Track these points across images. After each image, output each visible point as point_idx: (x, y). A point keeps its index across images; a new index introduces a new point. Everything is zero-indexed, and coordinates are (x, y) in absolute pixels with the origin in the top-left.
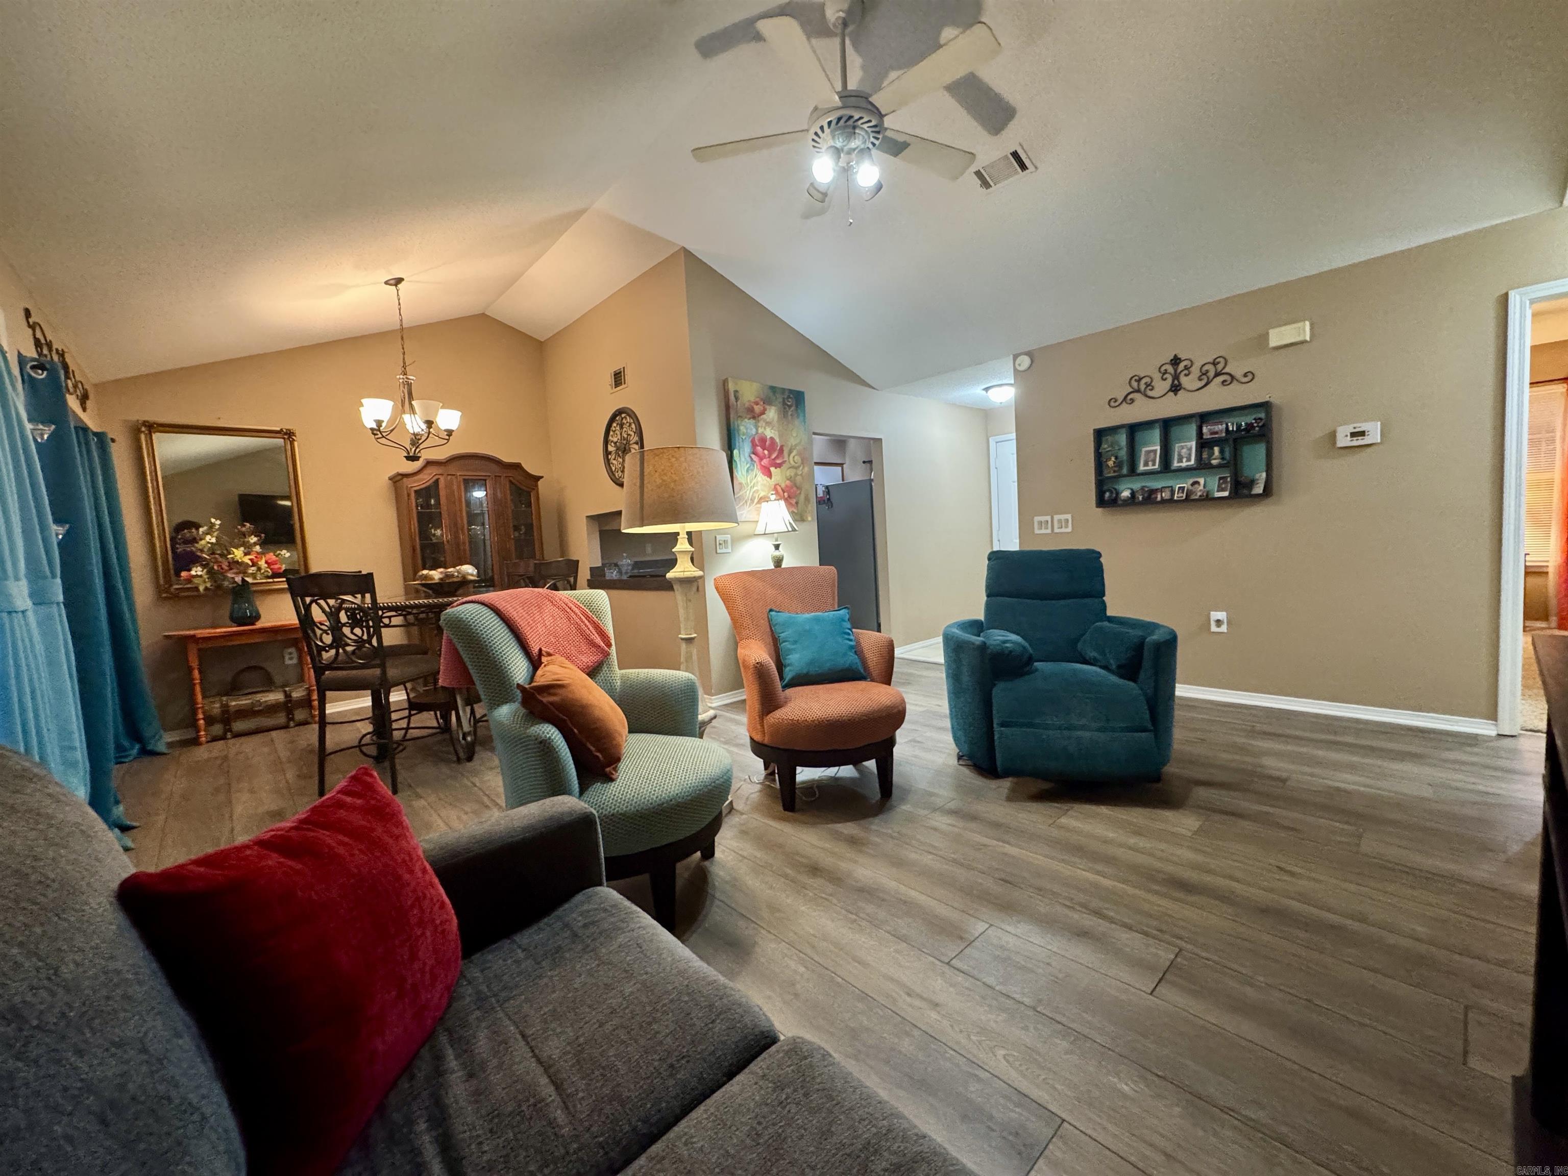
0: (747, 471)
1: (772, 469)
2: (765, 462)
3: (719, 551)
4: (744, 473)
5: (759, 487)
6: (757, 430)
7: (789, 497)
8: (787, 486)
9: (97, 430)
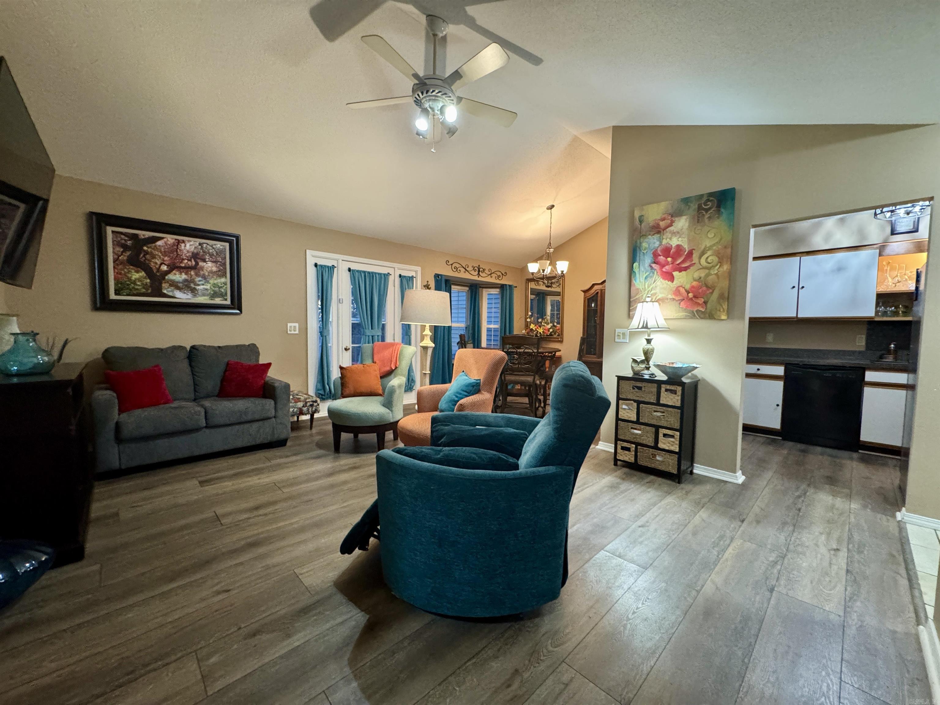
0: (646, 278)
1: (675, 274)
2: (667, 268)
3: (617, 340)
4: (642, 280)
5: (657, 291)
6: (661, 242)
7: (695, 297)
8: (693, 287)
9: (510, 284)
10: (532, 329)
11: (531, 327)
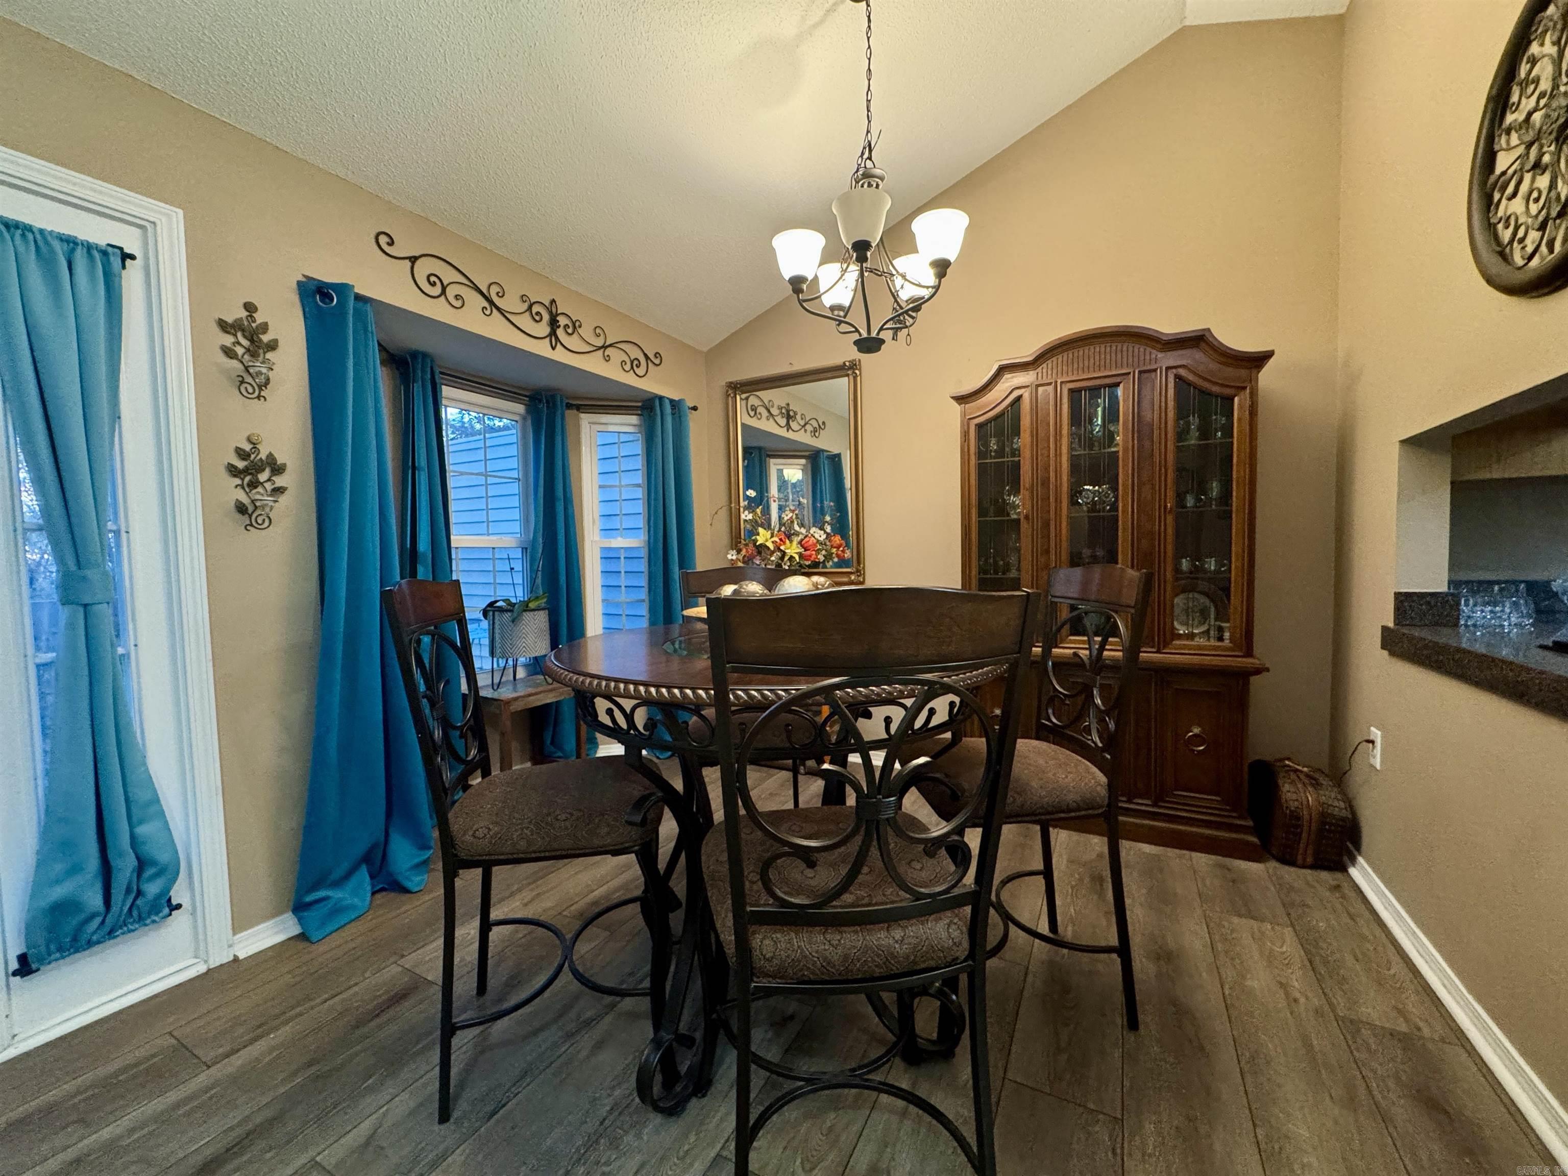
9: (676, 397)
10: (763, 546)
11: (760, 540)
